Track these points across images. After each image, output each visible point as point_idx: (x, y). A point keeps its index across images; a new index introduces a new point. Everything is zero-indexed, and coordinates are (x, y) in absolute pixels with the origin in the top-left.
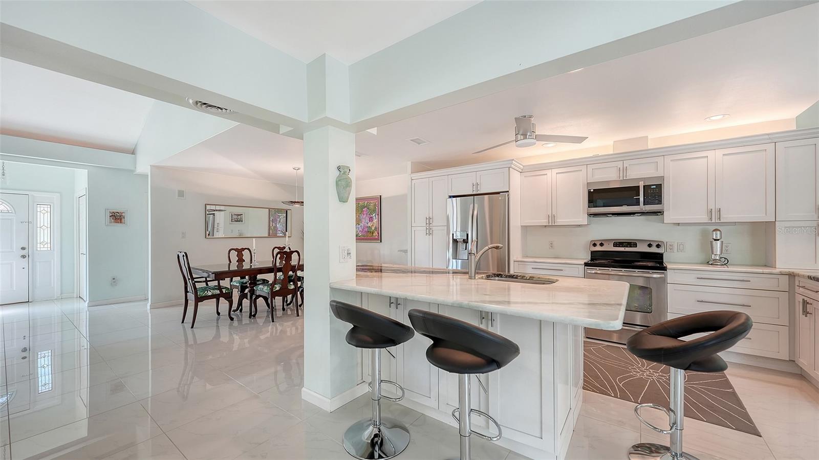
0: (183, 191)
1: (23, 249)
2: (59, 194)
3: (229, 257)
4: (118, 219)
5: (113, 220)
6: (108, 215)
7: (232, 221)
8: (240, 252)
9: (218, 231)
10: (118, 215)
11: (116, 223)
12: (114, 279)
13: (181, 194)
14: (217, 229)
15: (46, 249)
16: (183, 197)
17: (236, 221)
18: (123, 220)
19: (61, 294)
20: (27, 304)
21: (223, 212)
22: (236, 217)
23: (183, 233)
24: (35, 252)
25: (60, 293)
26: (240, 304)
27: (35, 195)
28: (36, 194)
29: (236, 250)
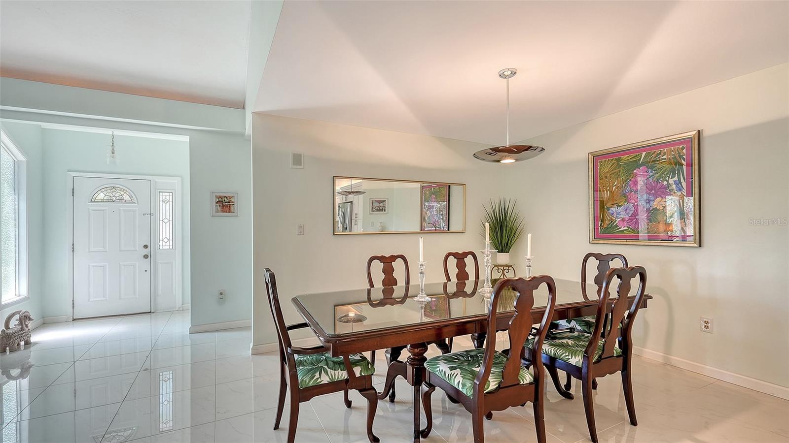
0: (300, 155)
1: (146, 247)
2: (180, 178)
3: (369, 273)
4: (227, 206)
5: (219, 209)
6: (215, 200)
7: (373, 211)
8: (387, 261)
9: (356, 224)
10: (226, 200)
11: (224, 212)
12: (221, 294)
13: (297, 159)
14: (356, 221)
15: (168, 247)
16: (301, 165)
17: (378, 210)
18: (232, 207)
19: (183, 304)
20: (148, 316)
21: (361, 196)
22: (377, 204)
23: (300, 227)
24: (157, 251)
25: (181, 303)
26: (390, 385)
27: (156, 180)
28: (158, 179)
29: (382, 259)
